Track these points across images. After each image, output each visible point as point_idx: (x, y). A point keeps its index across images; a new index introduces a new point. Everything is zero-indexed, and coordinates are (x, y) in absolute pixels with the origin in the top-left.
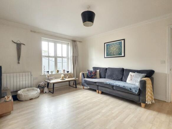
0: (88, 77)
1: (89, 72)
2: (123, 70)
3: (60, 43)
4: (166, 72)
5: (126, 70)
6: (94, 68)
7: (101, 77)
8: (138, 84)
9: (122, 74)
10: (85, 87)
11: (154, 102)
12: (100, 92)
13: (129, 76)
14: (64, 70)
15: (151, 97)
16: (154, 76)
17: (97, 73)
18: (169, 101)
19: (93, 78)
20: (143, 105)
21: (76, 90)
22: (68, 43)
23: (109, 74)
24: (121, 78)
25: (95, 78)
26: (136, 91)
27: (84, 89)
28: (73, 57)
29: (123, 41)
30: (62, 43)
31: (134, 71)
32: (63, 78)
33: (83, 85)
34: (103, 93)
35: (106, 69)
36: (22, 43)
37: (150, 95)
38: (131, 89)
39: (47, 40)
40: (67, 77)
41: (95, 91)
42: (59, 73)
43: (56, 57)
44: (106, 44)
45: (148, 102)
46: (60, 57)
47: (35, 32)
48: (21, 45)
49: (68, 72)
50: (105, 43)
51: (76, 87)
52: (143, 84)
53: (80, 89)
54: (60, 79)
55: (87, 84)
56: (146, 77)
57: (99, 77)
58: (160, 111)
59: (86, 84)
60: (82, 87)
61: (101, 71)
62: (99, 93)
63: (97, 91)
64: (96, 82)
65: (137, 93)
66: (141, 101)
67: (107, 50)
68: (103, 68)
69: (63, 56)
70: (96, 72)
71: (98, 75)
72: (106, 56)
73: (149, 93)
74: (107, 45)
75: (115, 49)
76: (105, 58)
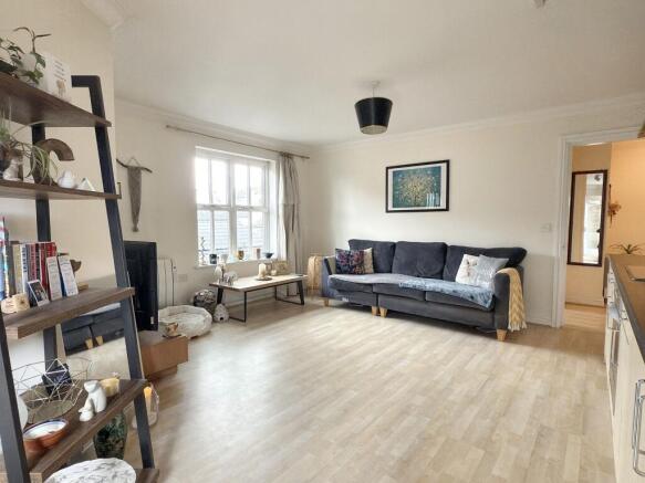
0: (340, 271)
1: (341, 256)
2: (444, 247)
3: (243, 163)
4: (554, 254)
5: (454, 248)
6: (355, 244)
7: (377, 270)
8: (487, 285)
9: (442, 260)
10: (331, 302)
11: (524, 326)
12: (382, 311)
13: (463, 266)
14: (258, 251)
15: (520, 316)
16: (525, 263)
17: (366, 257)
18: (558, 325)
19: (354, 273)
20: (501, 333)
21: (302, 312)
22: (268, 162)
23: (403, 260)
24: (438, 270)
25: (362, 274)
26: (486, 302)
27: (327, 305)
28: (285, 206)
29: (444, 166)
30: (249, 162)
31: (475, 252)
32: (264, 274)
33: (325, 295)
34: (391, 314)
35: (394, 246)
36: (142, 165)
37: (517, 309)
38: (472, 297)
39: (208, 153)
40: (274, 272)
41: (367, 309)
42: (244, 259)
43: (232, 210)
44: (390, 171)
45: (514, 326)
46: (244, 209)
47: (178, 129)
48: (139, 172)
49: (269, 256)
50: (387, 168)
51: (303, 303)
52: (502, 283)
53: (317, 307)
54: (258, 277)
55: (339, 291)
56: (507, 266)
57: (372, 270)
58: (538, 344)
59: (336, 292)
60: (321, 302)
61: (376, 252)
62: (378, 314)
63: (374, 309)
64: (371, 285)
65: (487, 306)
66: (496, 324)
67: (394, 190)
68: (385, 244)
69: (253, 205)
70: (362, 254)
71: (369, 265)
72: (390, 208)
73: (515, 306)
74: (394, 172)
75: (422, 187)
76: (387, 211)
